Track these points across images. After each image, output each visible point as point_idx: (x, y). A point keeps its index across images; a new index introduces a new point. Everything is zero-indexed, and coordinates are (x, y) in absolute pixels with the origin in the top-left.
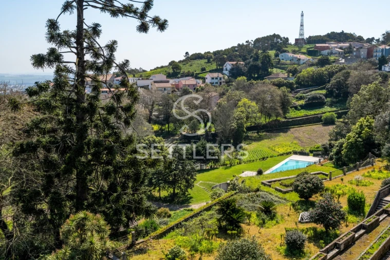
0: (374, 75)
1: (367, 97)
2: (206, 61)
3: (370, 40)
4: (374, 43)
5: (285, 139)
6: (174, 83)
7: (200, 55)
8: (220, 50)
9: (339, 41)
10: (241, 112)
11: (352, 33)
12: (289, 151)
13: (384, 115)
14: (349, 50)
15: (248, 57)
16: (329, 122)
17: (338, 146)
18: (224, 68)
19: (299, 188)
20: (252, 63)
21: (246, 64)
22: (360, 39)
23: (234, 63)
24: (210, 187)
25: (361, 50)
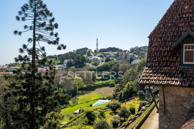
0: (129, 66)
1: (129, 74)
2: (55, 59)
3: (125, 51)
4: (127, 52)
5: (95, 94)
6: (40, 70)
7: (52, 57)
8: (61, 54)
9: (113, 51)
10: (76, 82)
11: (118, 48)
12: (97, 98)
13: (137, 80)
14: (117, 55)
15: (75, 57)
16: (112, 86)
17: (120, 94)
18: (64, 63)
19: (112, 107)
20: (77, 60)
21: (74, 61)
22: (121, 50)
23: (69, 60)
24: (67, 115)
25: (123, 55)
